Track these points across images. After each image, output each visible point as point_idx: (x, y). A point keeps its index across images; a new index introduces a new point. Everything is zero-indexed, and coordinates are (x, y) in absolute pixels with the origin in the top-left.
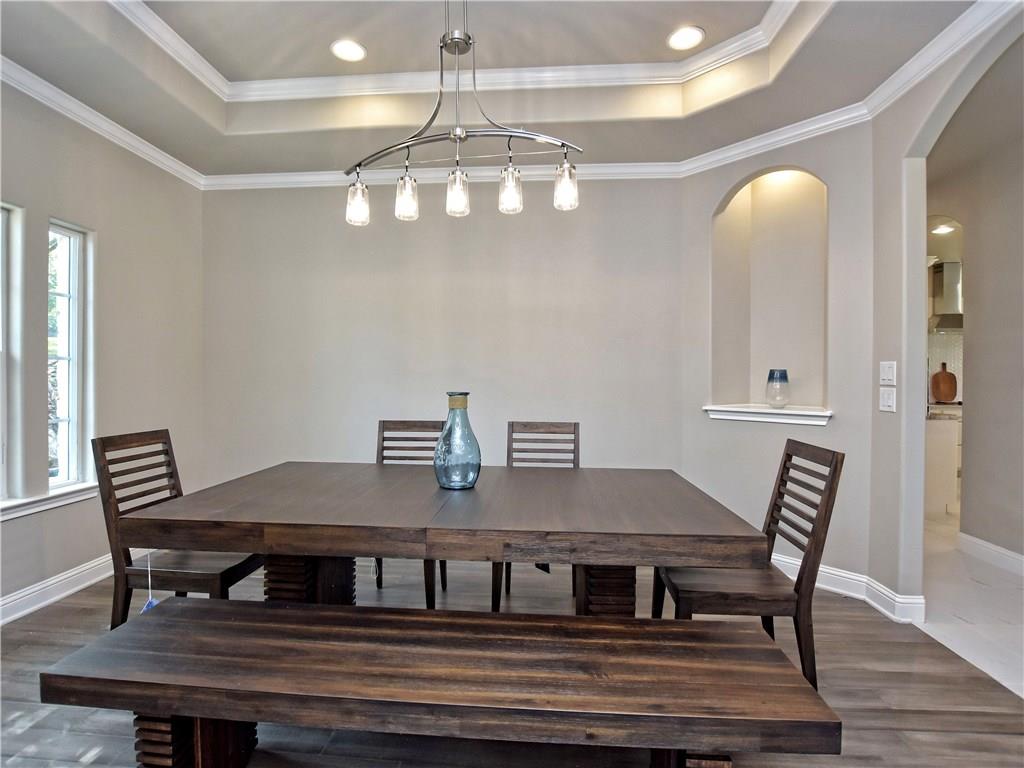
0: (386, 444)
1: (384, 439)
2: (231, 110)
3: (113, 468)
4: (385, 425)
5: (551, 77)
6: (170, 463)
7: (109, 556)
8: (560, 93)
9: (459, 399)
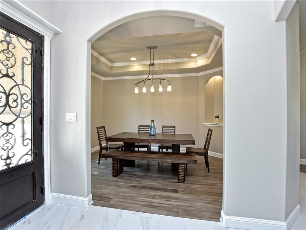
0: (140, 130)
1: (140, 129)
2: (111, 68)
3: (99, 132)
4: (140, 126)
5: (170, 61)
6: (105, 132)
7: (99, 146)
8: (172, 63)
9: (153, 121)
